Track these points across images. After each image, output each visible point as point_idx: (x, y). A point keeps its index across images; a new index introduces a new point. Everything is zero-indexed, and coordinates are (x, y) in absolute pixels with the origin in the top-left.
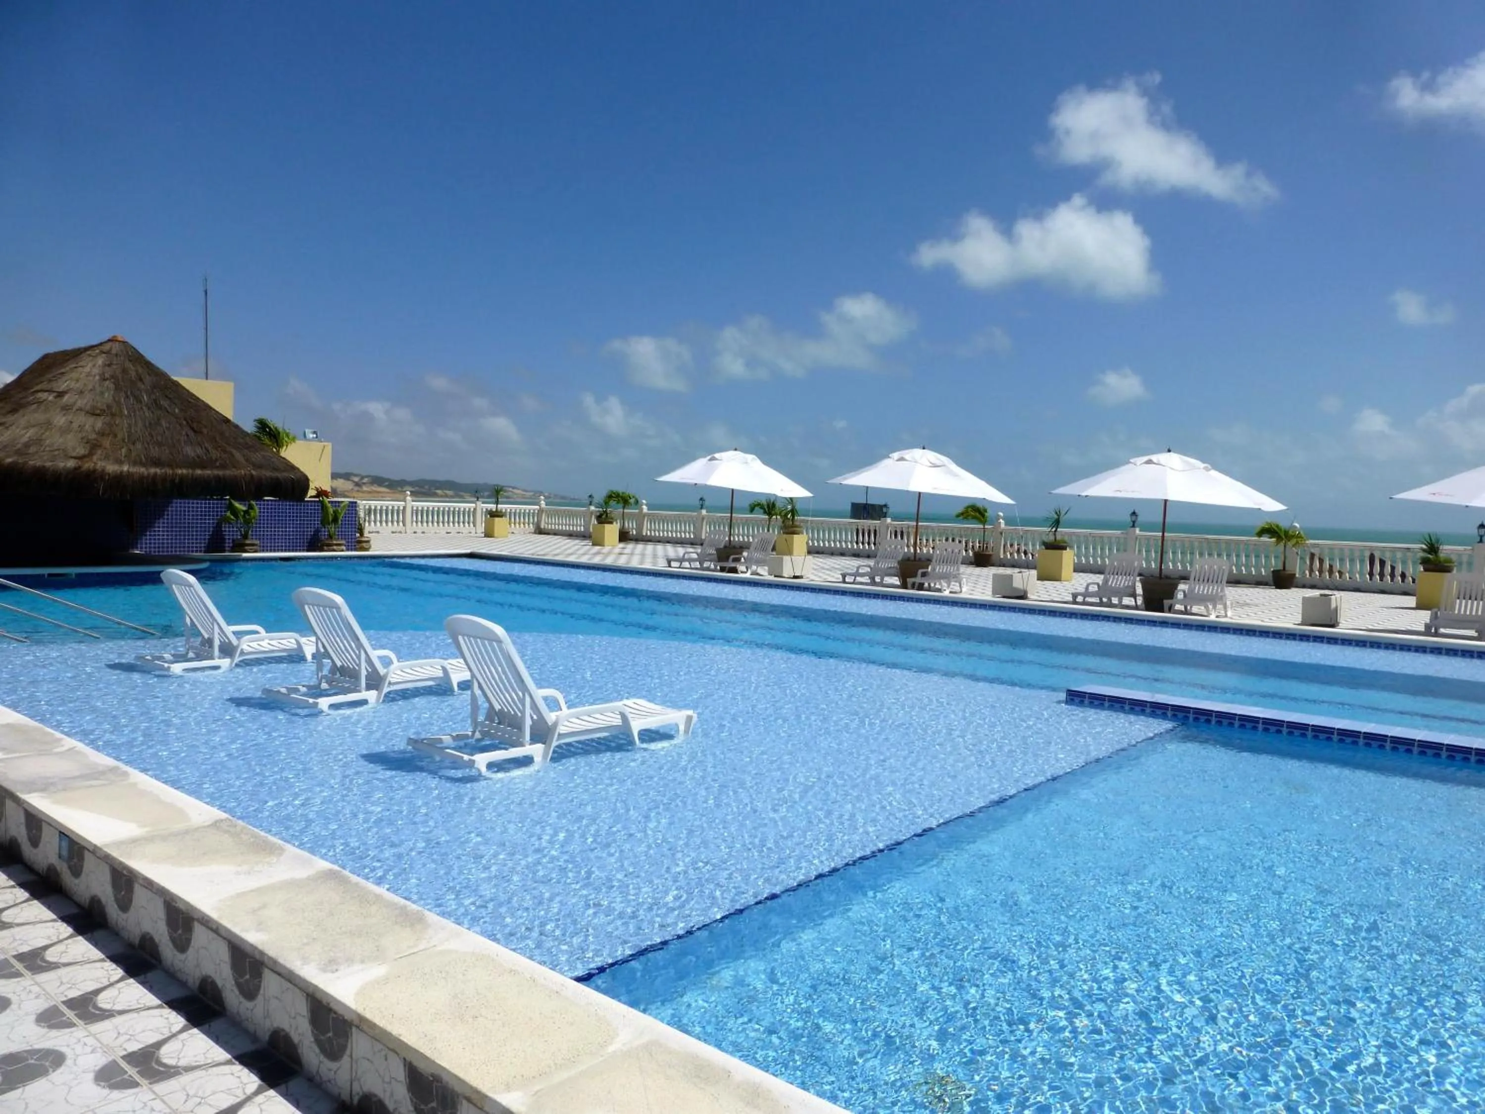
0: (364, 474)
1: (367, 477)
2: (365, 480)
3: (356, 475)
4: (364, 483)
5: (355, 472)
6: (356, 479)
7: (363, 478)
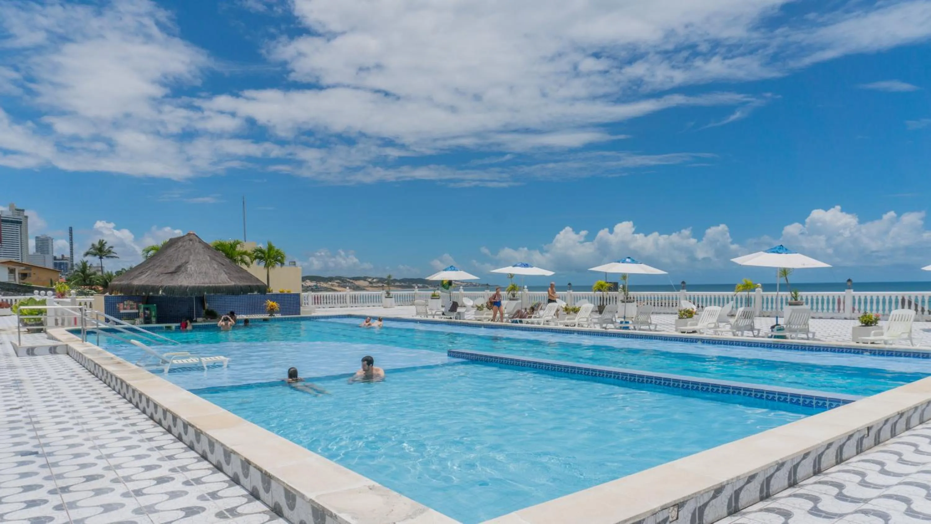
0: (374, 277)
1: (376, 278)
2: (375, 280)
3: (370, 278)
4: (374, 282)
5: (369, 276)
6: (370, 280)
7: (374, 279)
